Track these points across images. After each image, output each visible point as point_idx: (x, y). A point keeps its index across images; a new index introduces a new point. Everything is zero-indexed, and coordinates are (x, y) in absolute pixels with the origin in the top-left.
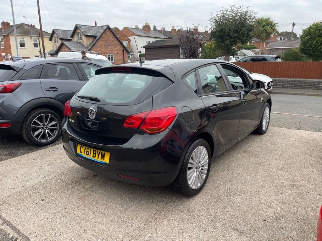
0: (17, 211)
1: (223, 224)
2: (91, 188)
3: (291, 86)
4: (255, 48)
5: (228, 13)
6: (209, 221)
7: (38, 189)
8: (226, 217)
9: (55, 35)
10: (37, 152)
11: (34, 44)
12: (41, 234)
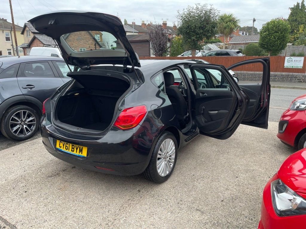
0: (2, 203)
1: (188, 206)
2: (70, 179)
3: (251, 79)
4: (219, 42)
5: (194, 11)
6: (176, 204)
7: (20, 181)
8: (190, 200)
9: (27, 29)
10: (16, 147)
11: (6, 37)
12: (27, 222)
